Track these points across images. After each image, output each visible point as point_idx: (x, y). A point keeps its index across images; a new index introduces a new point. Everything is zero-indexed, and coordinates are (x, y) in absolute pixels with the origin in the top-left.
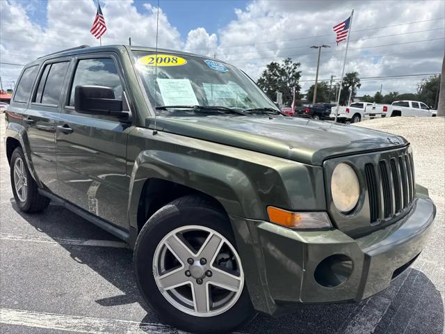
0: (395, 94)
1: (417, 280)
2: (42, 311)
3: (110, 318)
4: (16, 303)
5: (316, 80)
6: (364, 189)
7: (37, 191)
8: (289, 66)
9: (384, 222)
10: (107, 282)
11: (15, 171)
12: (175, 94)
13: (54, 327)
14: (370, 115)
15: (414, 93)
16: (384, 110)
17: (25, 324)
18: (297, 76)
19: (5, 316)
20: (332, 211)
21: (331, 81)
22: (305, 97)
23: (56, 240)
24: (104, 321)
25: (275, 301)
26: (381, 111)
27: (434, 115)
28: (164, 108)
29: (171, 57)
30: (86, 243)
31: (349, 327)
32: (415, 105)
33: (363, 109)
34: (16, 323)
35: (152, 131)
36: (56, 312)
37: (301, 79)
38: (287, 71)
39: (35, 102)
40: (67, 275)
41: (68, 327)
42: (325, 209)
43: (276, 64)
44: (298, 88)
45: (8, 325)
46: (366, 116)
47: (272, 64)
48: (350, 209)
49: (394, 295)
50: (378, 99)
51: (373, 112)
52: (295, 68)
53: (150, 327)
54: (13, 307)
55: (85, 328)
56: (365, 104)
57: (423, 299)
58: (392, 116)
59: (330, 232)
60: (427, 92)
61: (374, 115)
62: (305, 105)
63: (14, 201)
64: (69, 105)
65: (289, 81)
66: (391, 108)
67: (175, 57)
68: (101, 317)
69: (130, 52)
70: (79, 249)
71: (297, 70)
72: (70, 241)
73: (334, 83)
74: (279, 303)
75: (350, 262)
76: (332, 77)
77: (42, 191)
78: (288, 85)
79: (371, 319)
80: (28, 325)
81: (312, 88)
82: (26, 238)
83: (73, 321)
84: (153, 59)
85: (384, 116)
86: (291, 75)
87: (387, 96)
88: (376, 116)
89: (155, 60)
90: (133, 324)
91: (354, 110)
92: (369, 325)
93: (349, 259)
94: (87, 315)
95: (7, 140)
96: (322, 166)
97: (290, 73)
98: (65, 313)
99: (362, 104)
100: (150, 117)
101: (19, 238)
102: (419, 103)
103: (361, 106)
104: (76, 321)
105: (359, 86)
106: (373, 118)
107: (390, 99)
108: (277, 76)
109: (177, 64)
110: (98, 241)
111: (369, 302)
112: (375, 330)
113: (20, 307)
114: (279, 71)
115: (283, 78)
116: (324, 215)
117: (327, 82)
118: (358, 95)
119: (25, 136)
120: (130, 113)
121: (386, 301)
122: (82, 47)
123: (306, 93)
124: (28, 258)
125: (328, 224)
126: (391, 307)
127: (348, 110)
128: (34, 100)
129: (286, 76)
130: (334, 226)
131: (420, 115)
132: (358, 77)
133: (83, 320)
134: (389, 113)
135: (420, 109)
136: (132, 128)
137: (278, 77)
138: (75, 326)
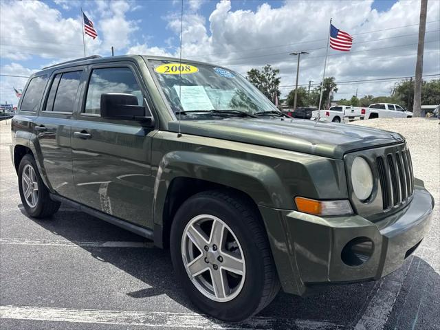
0: (370, 97)
1: (421, 265)
2: (80, 307)
3: (147, 310)
4: (52, 302)
5: (297, 86)
6: (376, 179)
7: (49, 197)
8: (269, 73)
9: (393, 208)
10: (135, 279)
11: (24, 178)
12: (191, 100)
13: (95, 321)
14: (350, 117)
15: (387, 96)
16: (362, 113)
17: (67, 320)
18: (277, 82)
19: (45, 314)
20: (353, 199)
21: (309, 87)
22: (285, 102)
23: (75, 243)
24: (143, 314)
25: (305, 283)
26: (360, 114)
27: (409, 117)
28: (184, 113)
29: (184, 65)
30: (105, 245)
31: (369, 307)
32: (391, 107)
33: (343, 112)
34: (58, 320)
35: (177, 134)
36: (94, 308)
37: (280, 85)
38: (267, 78)
39: (45, 110)
40: (95, 274)
41: (110, 321)
42: (347, 197)
43: (256, 70)
44: (278, 93)
45: (51, 322)
46: (345, 119)
47: (252, 71)
48: (367, 197)
49: (403, 279)
50: (354, 102)
51: (352, 115)
52: (274, 75)
53: (188, 317)
54: (51, 306)
55: (126, 320)
56: (344, 107)
57: (429, 281)
58: (370, 118)
59: (352, 217)
60: (399, 95)
61: (353, 117)
62: (285, 110)
63: (23, 208)
64: (84, 112)
65: (269, 87)
66: (369, 110)
67: (188, 66)
68: (138, 310)
69: (147, 61)
70: (100, 251)
71: (276, 77)
72: (88, 243)
73: (312, 88)
74: (308, 285)
75: (371, 243)
76: (310, 82)
77: (54, 195)
78: (269, 91)
79: (387, 301)
80: (71, 321)
81: (292, 93)
82: (44, 242)
83: (113, 315)
84: (169, 68)
85: (362, 118)
86: (271, 81)
87: (362, 99)
88: (355, 118)
89: (170, 69)
90: (171, 315)
91: (334, 113)
92: (386, 305)
93: (370, 240)
94: (124, 309)
95: (15, 148)
96: (343, 159)
97: (269, 80)
98: (103, 308)
99: (341, 108)
100: (172, 121)
101: (37, 243)
102: (394, 105)
103: (340, 109)
104: (116, 315)
105: (336, 90)
106: (352, 121)
107: (365, 103)
108: (257, 82)
109: (190, 72)
110: (116, 242)
111: (382, 286)
112: (393, 309)
113: (57, 305)
114: (259, 78)
115: (263, 84)
116: (346, 203)
117: (305, 88)
118: (335, 99)
119: (36, 143)
120: (152, 117)
121: (397, 284)
122: (94, 57)
123: (286, 98)
124: (51, 261)
125: (350, 211)
126: (403, 289)
127: (328, 114)
128: (44, 108)
129: (266, 82)
130: (355, 213)
131: (397, 116)
132: (335, 81)
133: (122, 314)
134: (367, 115)
135: (396, 111)
136: (155, 131)
137: (259, 83)
138: (116, 320)
